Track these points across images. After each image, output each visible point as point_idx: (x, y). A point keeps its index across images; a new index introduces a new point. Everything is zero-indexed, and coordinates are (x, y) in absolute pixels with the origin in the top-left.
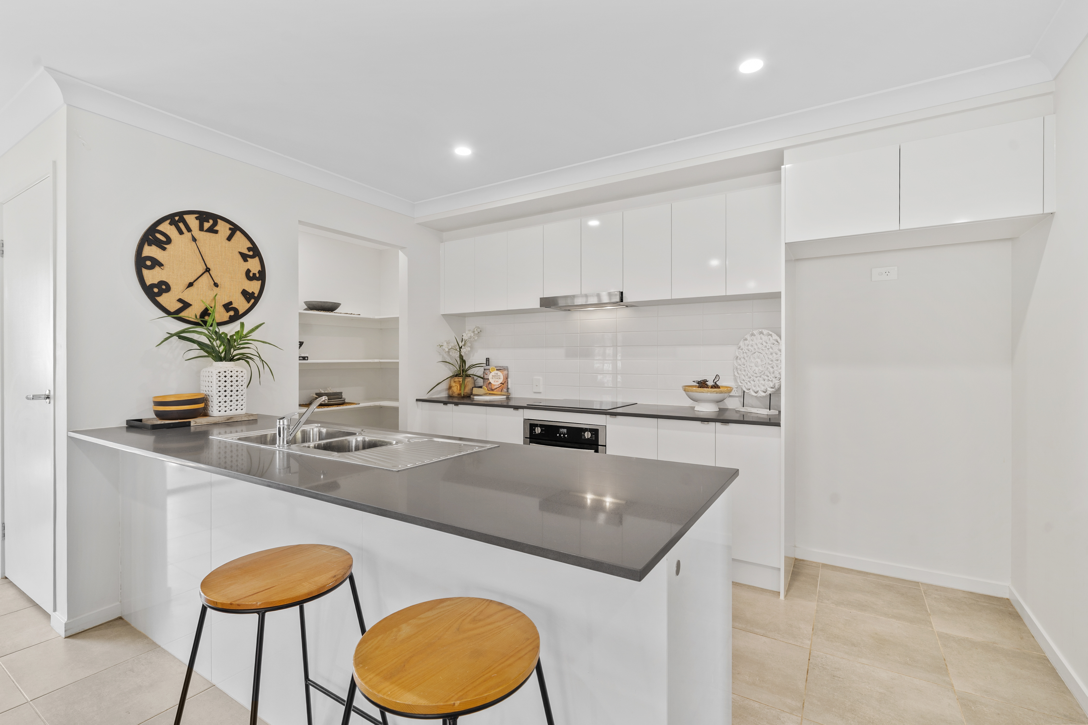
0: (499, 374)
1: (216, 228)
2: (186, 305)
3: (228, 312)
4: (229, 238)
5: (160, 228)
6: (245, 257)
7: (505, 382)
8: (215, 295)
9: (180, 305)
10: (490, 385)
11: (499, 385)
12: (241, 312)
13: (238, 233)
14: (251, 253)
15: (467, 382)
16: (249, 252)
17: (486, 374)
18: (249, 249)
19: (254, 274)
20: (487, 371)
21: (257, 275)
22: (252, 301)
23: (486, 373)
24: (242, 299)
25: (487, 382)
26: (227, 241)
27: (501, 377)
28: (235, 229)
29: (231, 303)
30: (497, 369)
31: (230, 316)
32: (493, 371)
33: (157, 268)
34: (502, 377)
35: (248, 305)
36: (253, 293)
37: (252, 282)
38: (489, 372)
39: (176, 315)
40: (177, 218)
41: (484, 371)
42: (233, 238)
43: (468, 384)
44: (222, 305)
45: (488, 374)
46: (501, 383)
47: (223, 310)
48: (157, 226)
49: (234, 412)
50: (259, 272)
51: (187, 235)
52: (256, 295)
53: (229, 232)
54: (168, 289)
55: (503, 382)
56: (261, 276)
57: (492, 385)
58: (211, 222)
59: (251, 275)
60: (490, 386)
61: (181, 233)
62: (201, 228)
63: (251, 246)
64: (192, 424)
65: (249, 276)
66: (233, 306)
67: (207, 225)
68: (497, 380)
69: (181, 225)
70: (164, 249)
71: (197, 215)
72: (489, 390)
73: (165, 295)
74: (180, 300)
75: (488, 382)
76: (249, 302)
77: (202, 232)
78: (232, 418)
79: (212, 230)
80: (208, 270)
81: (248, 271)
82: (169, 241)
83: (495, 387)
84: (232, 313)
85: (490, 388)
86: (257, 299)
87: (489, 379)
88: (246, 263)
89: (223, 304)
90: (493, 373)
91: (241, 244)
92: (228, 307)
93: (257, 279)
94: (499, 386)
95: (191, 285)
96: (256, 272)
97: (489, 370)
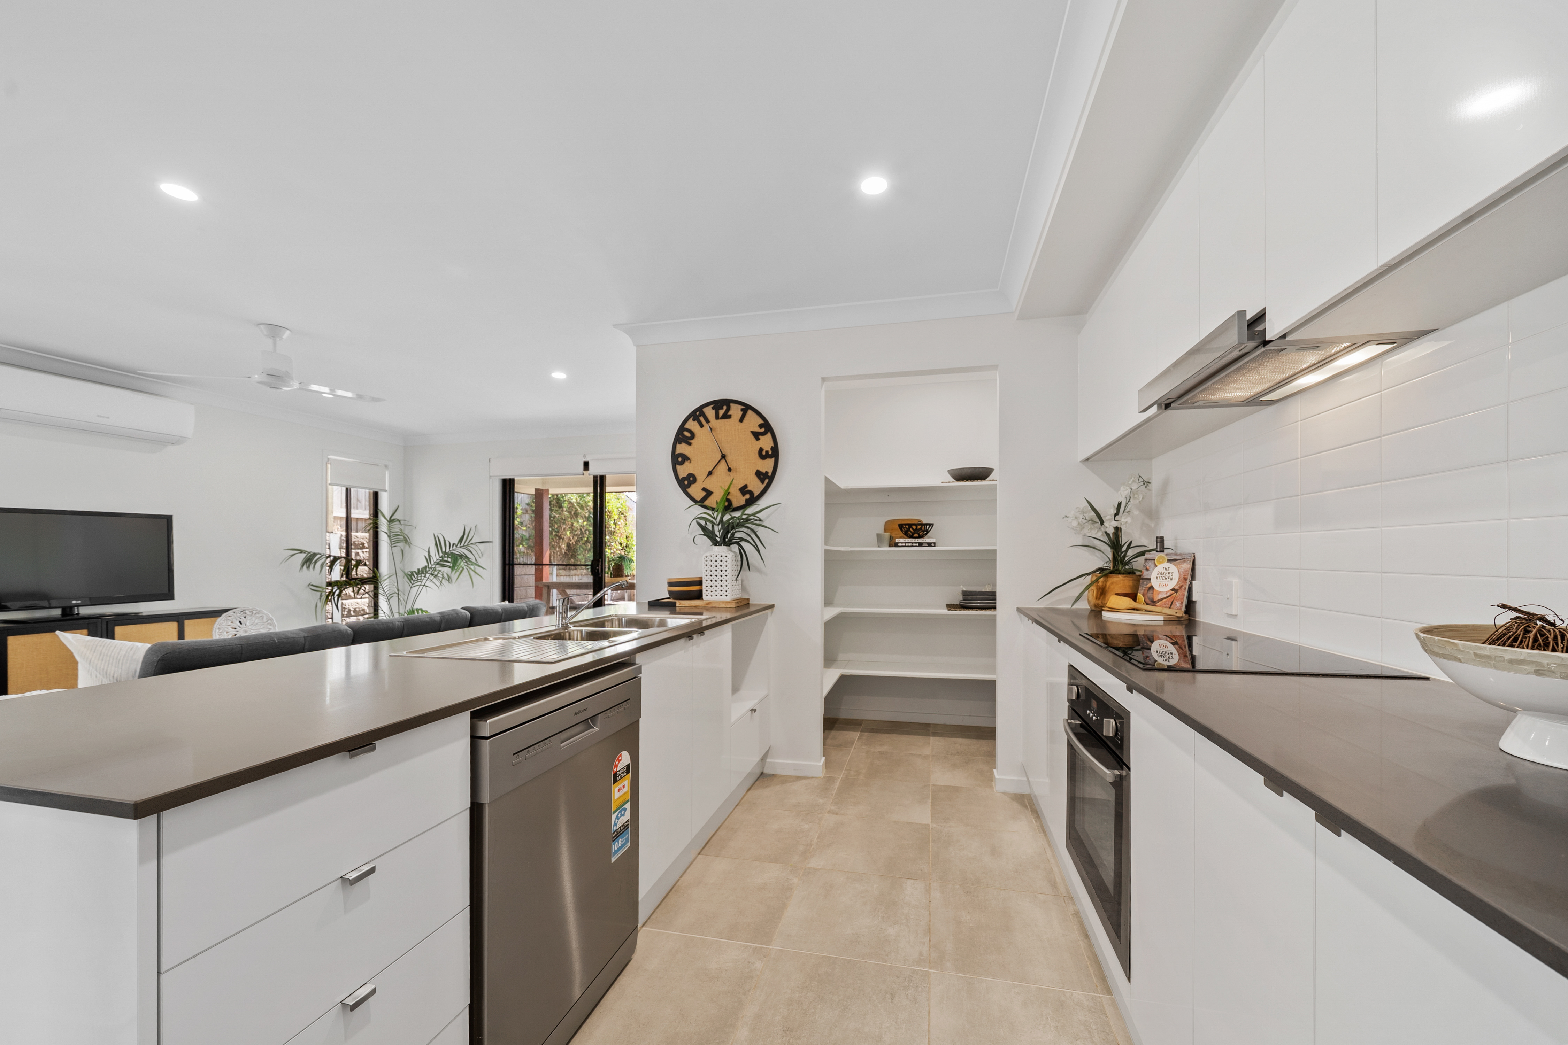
0: (1170, 571)
1: (730, 413)
2: (709, 493)
3: (743, 496)
4: (741, 420)
5: (687, 426)
6: (756, 436)
7: (1181, 587)
8: (732, 480)
9: (704, 494)
10: (1151, 592)
11: (1167, 592)
12: (756, 494)
13: (750, 412)
14: (763, 430)
15: (1112, 583)
16: (761, 429)
17: (1147, 570)
18: (761, 426)
19: (767, 452)
20: (1150, 564)
21: (770, 453)
22: (767, 481)
23: (1148, 567)
24: (757, 481)
25: (1147, 585)
26: (740, 423)
27: (1174, 577)
28: (746, 408)
29: (746, 486)
30: (1168, 560)
31: (746, 499)
32: (1160, 563)
33: (687, 463)
34: (1176, 576)
35: (763, 486)
36: (767, 473)
37: (765, 460)
38: (1153, 566)
39: (701, 503)
40: (698, 413)
41: (1145, 563)
42: (745, 419)
43: (1112, 587)
44: (738, 489)
45: (1151, 569)
46: (1173, 590)
47: (739, 494)
48: (684, 425)
49: (714, 598)
50: (772, 448)
51: (706, 426)
52: (770, 474)
53: (741, 413)
54: (695, 481)
55: (1176, 588)
56: (774, 453)
57: (1155, 593)
58: (725, 408)
59: (764, 453)
60: (1150, 594)
61: (702, 426)
62: (717, 417)
63: (762, 422)
64: (677, 605)
65: (763, 455)
66: (749, 489)
67: (721, 412)
68: (1165, 582)
69: (702, 419)
70: (690, 444)
71: (712, 406)
72: (1148, 601)
73: (693, 486)
74: (704, 489)
75: (1149, 585)
76: (763, 483)
77: (718, 421)
78: (711, 603)
79: (726, 416)
80: (723, 457)
81: (761, 450)
82: (693, 436)
83: (1160, 597)
84: (747, 496)
85: (1149, 599)
86: (771, 478)
87: (1150, 579)
88: (759, 441)
89: (740, 487)
90: (1160, 568)
91: (753, 422)
92: (744, 490)
93: (770, 457)
94: (1168, 594)
95: (710, 473)
96: (769, 449)
97: (1153, 561)
